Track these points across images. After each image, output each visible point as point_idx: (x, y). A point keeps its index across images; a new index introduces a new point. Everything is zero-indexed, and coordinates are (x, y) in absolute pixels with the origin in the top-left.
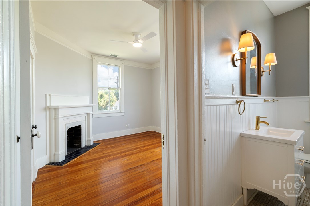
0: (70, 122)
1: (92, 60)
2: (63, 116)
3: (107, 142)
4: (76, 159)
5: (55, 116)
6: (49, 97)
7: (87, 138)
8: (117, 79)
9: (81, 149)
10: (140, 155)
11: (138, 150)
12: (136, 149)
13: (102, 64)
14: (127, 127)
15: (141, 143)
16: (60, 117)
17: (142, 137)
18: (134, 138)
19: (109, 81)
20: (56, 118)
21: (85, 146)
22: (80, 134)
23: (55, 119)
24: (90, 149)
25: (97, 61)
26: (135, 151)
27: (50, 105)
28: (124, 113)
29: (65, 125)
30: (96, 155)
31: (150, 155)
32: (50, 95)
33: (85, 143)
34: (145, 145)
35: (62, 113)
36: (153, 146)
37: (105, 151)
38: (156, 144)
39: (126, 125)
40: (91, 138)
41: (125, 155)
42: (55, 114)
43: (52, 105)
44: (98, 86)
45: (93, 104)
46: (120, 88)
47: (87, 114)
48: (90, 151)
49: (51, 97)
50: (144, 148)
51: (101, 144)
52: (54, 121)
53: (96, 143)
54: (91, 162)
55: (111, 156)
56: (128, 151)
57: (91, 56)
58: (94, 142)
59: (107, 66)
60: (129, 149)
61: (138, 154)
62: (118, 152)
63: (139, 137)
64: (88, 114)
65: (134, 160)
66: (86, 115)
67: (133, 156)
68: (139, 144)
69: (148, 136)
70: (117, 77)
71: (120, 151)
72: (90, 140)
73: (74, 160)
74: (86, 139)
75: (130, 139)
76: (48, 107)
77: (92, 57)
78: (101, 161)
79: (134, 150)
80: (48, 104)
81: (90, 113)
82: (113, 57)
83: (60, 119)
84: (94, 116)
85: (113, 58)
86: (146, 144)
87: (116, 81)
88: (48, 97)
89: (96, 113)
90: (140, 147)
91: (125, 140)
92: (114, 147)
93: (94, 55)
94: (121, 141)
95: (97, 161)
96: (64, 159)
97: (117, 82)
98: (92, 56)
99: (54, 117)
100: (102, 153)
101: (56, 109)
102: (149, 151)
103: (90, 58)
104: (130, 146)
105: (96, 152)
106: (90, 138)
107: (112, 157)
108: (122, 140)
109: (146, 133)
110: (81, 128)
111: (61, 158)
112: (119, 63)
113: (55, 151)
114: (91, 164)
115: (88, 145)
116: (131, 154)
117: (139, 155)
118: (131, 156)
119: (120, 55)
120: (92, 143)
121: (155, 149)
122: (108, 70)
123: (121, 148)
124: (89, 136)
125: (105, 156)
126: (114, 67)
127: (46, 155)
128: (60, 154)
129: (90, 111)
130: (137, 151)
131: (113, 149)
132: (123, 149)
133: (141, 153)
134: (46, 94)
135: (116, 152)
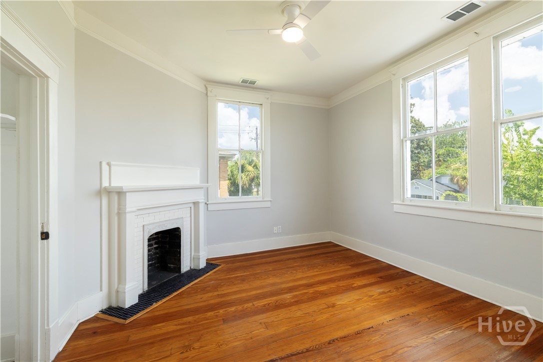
0: (155, 221)
1: (207, 94)
2: (134, 209)
3: (233, 262)
4: (160, 303)
5: (119, 209)
6: (108, 167)
7: (193, 254)
8: (257, 132)
9: (178, 276)
10: (299, 314)
11: (295, 293)
12: (291, 290)
13: (226, 102)
14: (276, 232)
15: (302, 275)
16: (128, 210)
17: (306, 257)
18: (289, 259)
19: (239, 135)
20: (121, 214)
21: (188, 269)
22: (178, 245)
23: (119, 214)
24: (196, 279)
25: (216, 96)
26: (288, 296)
27: (110, 185)
28: (269, 203)
29: (144, 226)
30: (201, 296)
31: (325, 316)
32: (109, 164)
33: (189, 264)
34: (312, 281)
35: (132, 203)
36: (333, 285)
37: (223, 288)
38: (339, 280)
39: (275, 228)
40: (201, 254)
41: (264, 306)
42: (119, 204)
43: (112, 185)
44: (219, 146)
45: (208, 183)
46: (262, 150)
47: (194, 203)
48: (195, 284)
49: (112, 168)
50: (311, 290)
51: (220, 267)
52: (116, 218)
53: (211, 264)
54: (186, 319)
55: (232, 306)
56: (272, 294)
57: (205, 86)
58: (207, 260)
59: (238, 104)
60: (273, 288)
61: (294, 308)
62: (249, 294)
63: (301, 257)
64: (196, 204)
65: (283, 329)
66: (192, 205)
67: (282, 314)
68: (300, 275)
69: (322, 256)
70: (257, 129)
71: (254, 292)
72: (199, 259)
73: (155, 305)
74: (191, 255)
75: (282, 261)
76: (105, 188)
77: (206, 88)
78: (207, 319)
79: (287, 293)
80: (105, 184)
81: (198, 202)
82: (248, 85)
83: (127, 215)
84: (211, 208)
85: (249, 89)
86: (317, 279)
87: (254, 136)
88: (105, 167)
89: (215, 202)
90: (300, 286)
91: (270, 263)
92: (243, 280)
93: (210, 83)
94: (262, 264)
95: (197, 316)
96: (137, 301)
97: (257, 138)
98: (207, 85)
99: (116, 211)
100: (216, 293)
101: (121, 193)
102: (322, 303)
103: (203, 90)
104: (277, 280)
105: (204, 290)
106: (199, 253)
107: (233, 309)
108: (264, 260)
109: (316, 246)
110: (180, 232)
111: (130, 300)
112: (259, 97)
113: (119, 283)
114: (183, 324)
115: (196, 268)
116: (278, 307)
117: (297, 312)
118: (275, 313)
119: (262, 78)
120: (202, 265)
121: (339, 297)
122: (238, 114)
123: (258, 283)
124: (197, 249)
125: (218, 304)
126: (250, 107)
127: (101, 290)
128: (126, 290)
129: (200, 197)
130: (292, 298)
131: (241, 285)
132: (262, 287)
133: (303, 306)
134: (101, 162)
135: (244, 295)
